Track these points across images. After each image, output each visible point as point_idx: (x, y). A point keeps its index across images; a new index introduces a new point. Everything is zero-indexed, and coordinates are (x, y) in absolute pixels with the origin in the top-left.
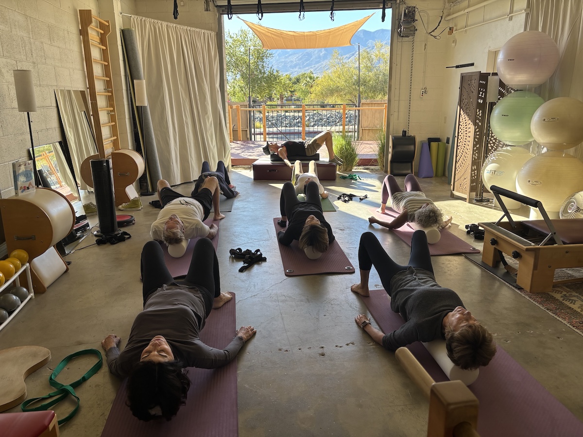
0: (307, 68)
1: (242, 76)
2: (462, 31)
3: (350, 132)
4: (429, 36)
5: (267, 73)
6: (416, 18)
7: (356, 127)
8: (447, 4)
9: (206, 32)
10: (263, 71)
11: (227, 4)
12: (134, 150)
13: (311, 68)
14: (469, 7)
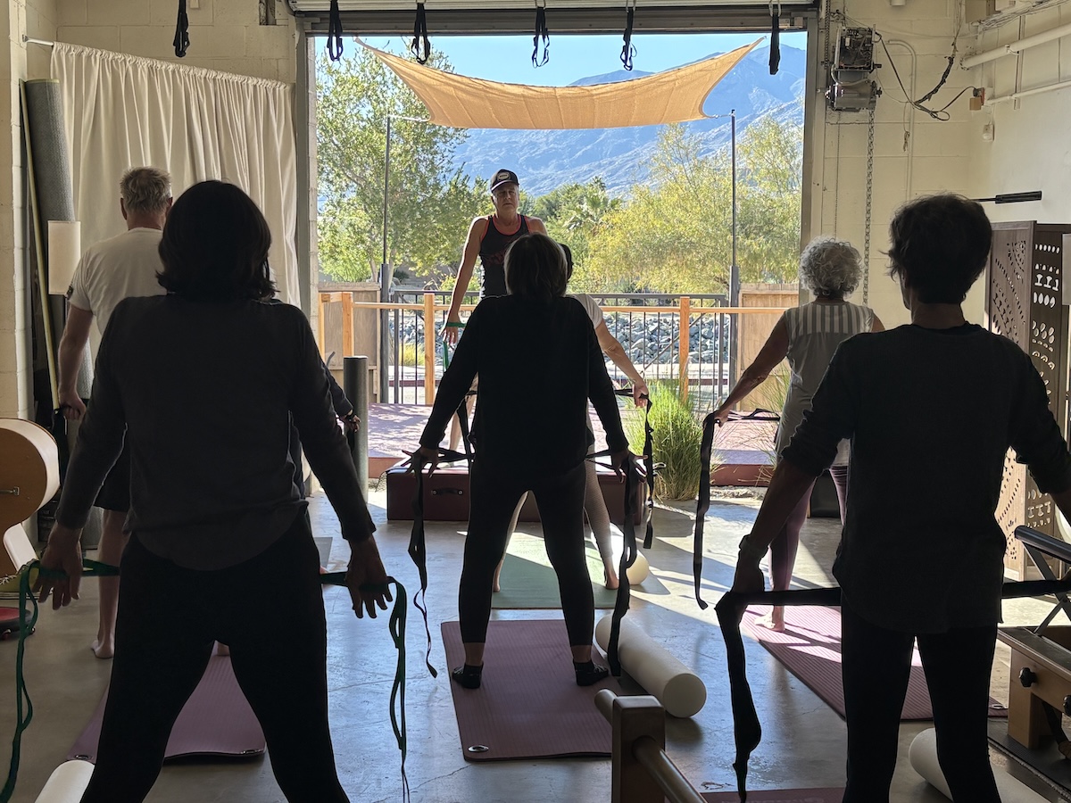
0: (585, 167)
1: (362, 194)
2: (1007, 102)
3: (706, 382)
4: (917, 110)
5: (445, 189)
6: (875, 60)
7: (726, 366)
8: (965, 26)
9: (262, 83)
10: (432, 181)
11: (328, 8)
12: (30, 419)
13: (600, 166)
14: (1021, 36)
